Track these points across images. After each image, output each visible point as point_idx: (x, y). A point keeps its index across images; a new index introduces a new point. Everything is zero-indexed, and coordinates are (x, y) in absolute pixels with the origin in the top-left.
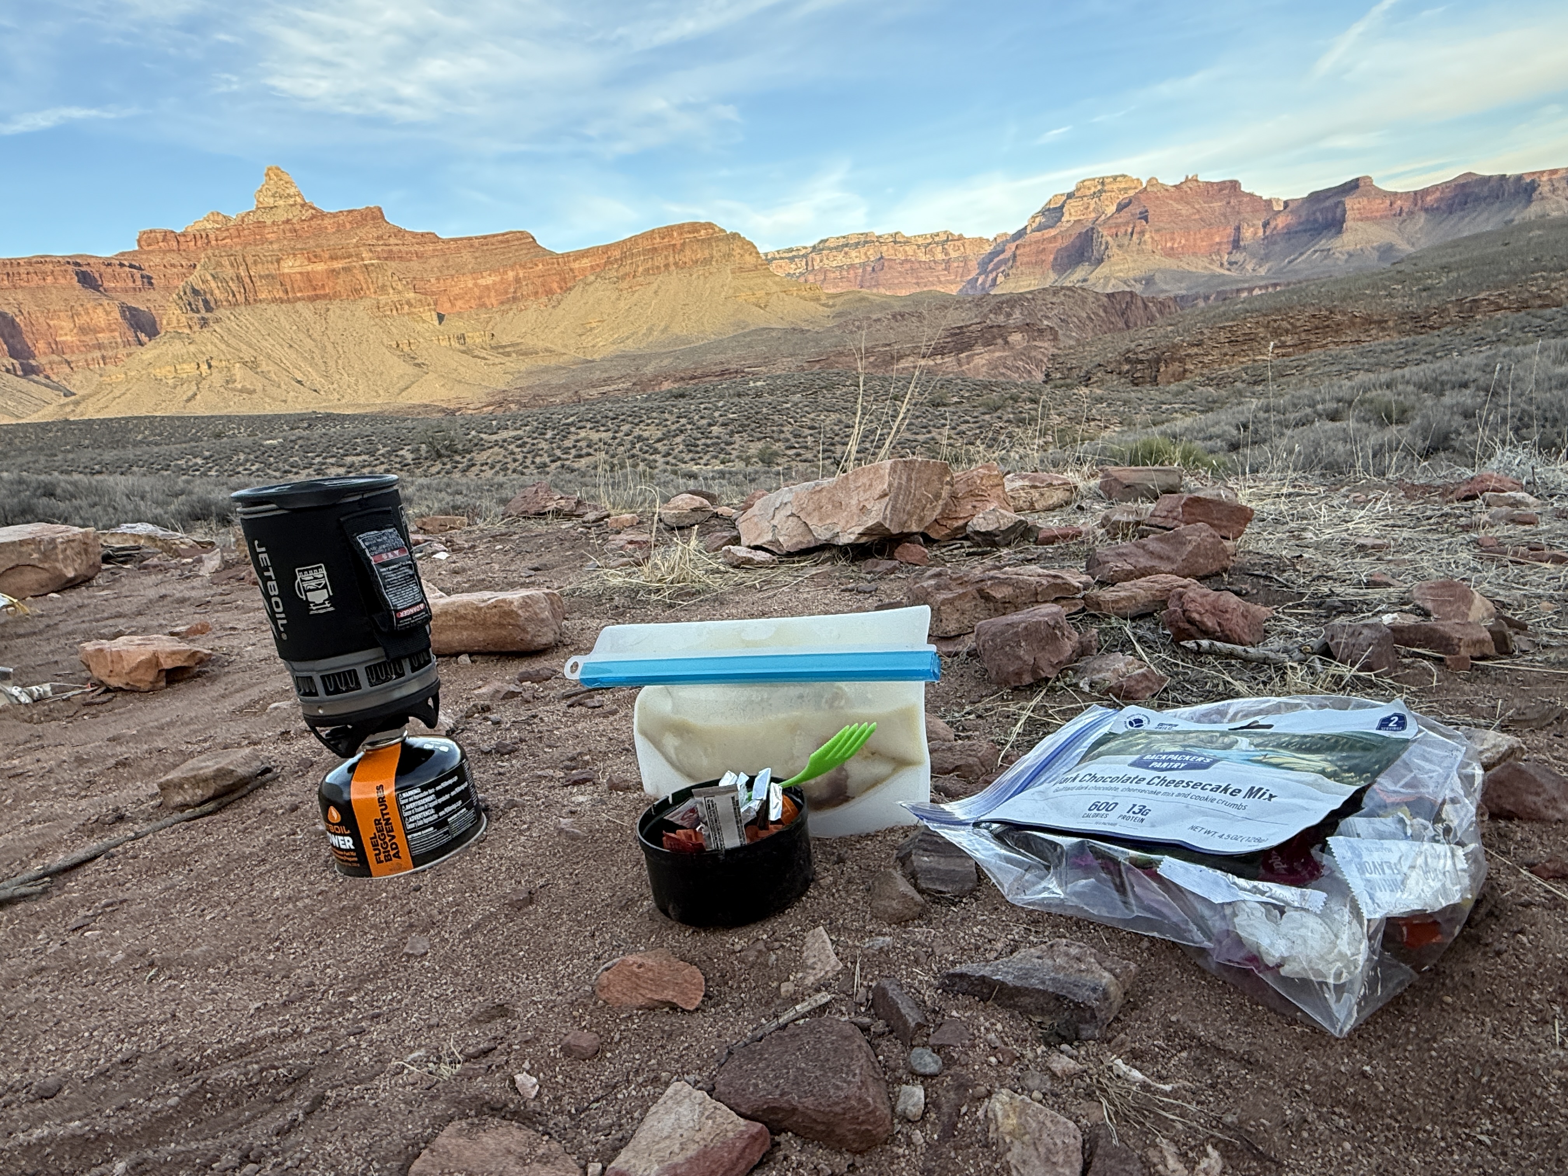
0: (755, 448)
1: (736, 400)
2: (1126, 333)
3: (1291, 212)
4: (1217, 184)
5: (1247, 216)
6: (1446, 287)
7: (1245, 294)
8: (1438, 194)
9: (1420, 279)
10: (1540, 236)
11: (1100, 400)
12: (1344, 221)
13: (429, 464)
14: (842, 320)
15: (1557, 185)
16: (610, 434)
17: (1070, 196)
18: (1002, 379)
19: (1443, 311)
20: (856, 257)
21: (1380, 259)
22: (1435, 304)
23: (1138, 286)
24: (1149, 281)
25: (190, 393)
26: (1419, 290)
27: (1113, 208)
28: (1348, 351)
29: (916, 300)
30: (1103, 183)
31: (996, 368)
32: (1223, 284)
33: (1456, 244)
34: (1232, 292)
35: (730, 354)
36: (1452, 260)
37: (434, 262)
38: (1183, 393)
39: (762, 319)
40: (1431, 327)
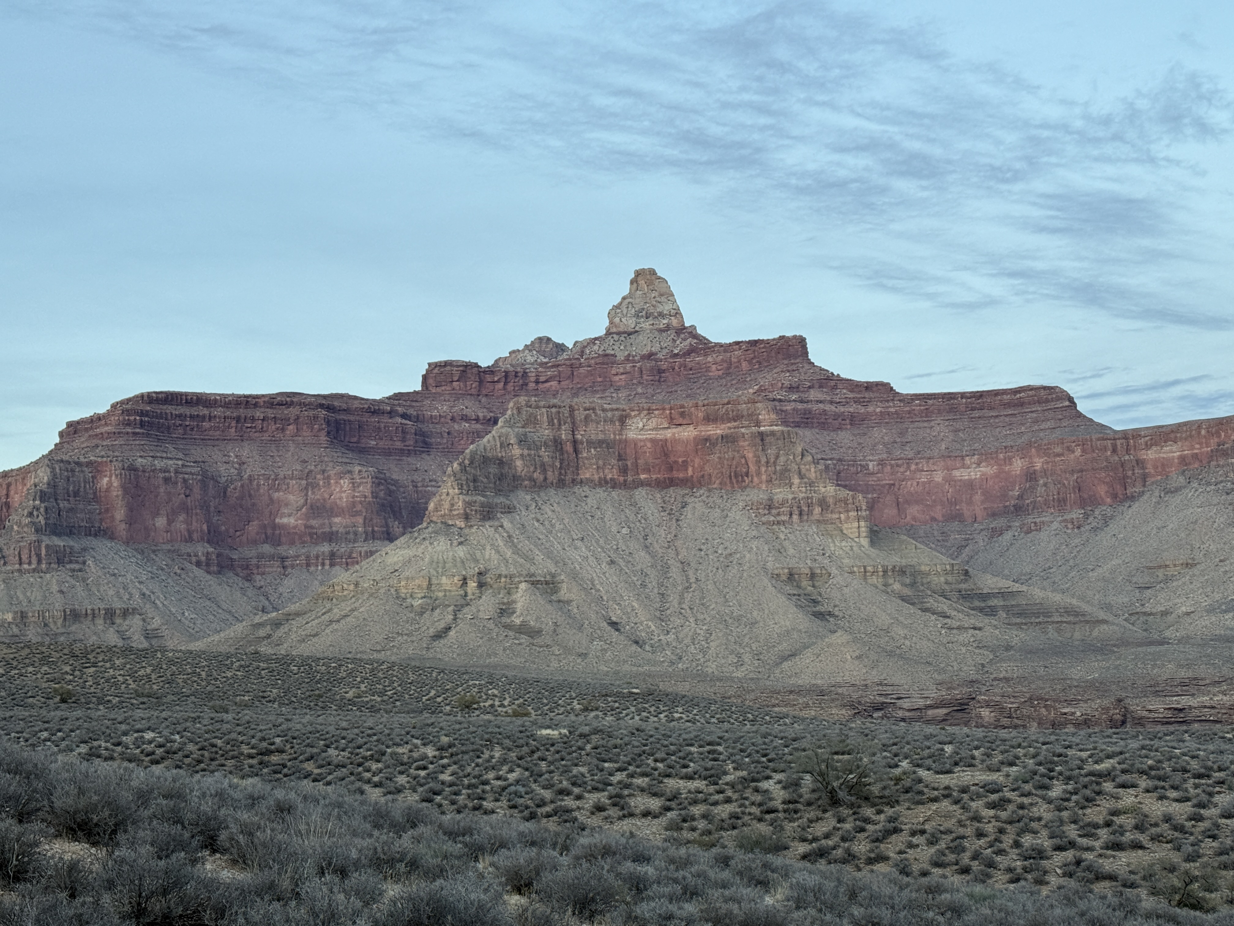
13: (812, 815)
25: (442, 625)
37: (878, 434)
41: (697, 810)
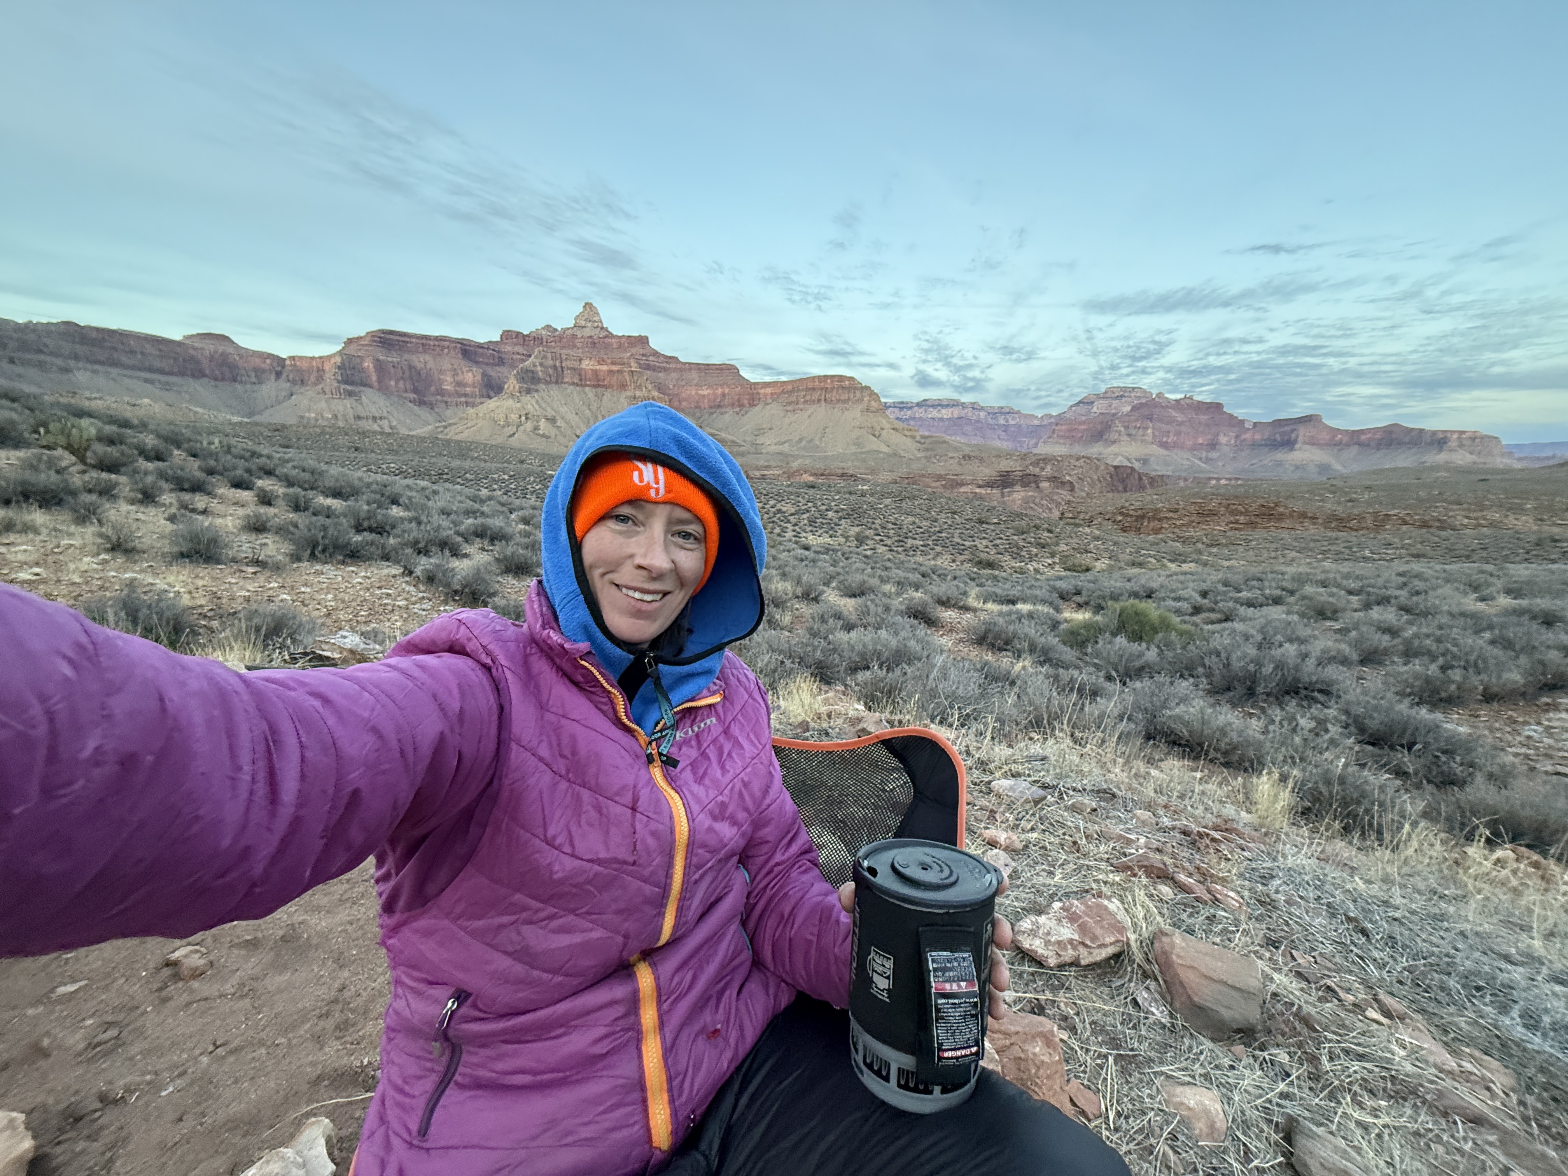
0: (854, 531)
1: (847, 496)
2: (1124, 495)
3: (1258, 431)
4: (1207, 404)
5: (1225, 429)
6: (1366, 502)
7: (1214, 482)
8: (1369, 436)
9: (1348, 492)
10: (1445, 477)
11: (1097, 538)
12: (1296, 443)
14: (929, 453)
15: (1464, 442)
17: (1099, 396)
18: (1029, 512)
19: (1362, 518)
20: (945, 413)
21: (1319, 473)
22: (1356, 511)
23: (1137, 463)
24: (1145, 461)
25: (511, 432)
26: (1346, 501)
27: (1129, 408)
28: (1285, 534)
29: (981, 449)
30: (1124, 391)
31: (1027, 503)
32: (1199, 473)
33: (1375, 472)
34: (1205, 479)
35: (850, 464)
36: (1374, 483)
37: (673, 375)
38: (1157, 544)
39: (873, 444)
40: (1351, 528)
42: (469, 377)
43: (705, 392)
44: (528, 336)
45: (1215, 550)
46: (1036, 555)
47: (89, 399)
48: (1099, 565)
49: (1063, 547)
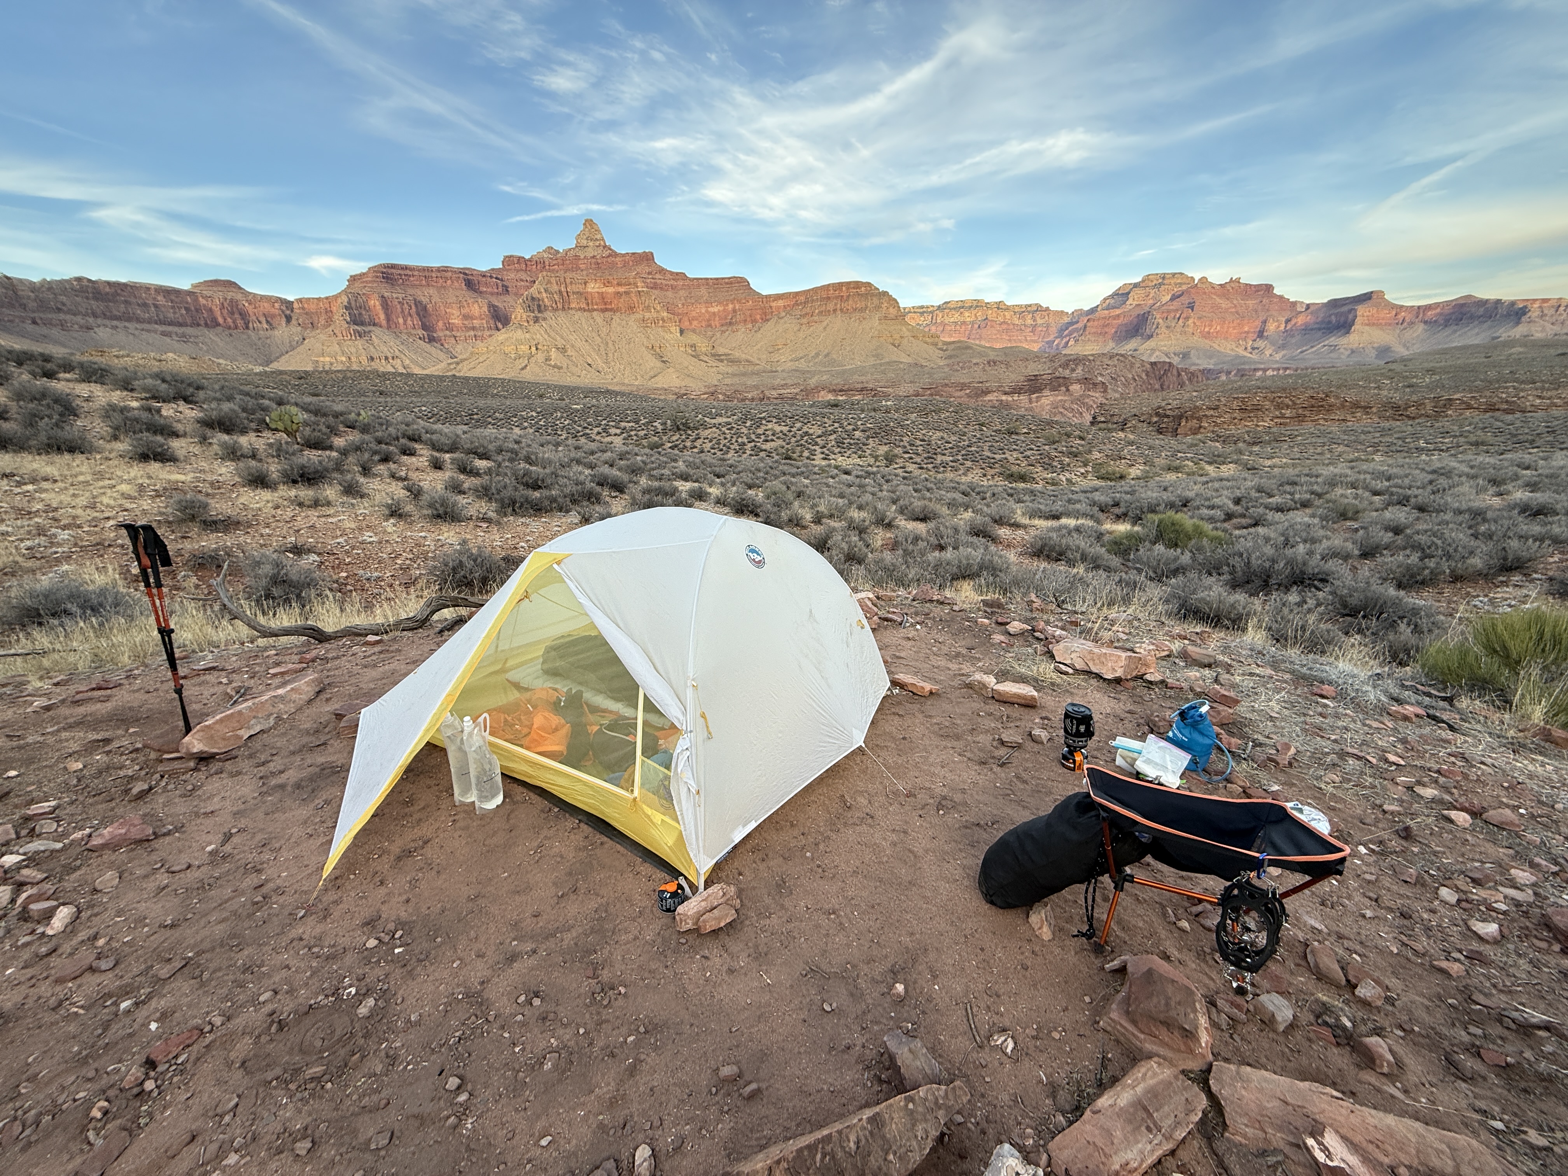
0: (882, 450)
1: (873, 414)
2: (1160, 394)
3: (1312, 313)
4: (1255, 286)
5: (1275, 313)
6: (1427, 387)
7: (1259, 373)
8: (1438, 310)
9: (1407, 377)
10: (1520, 353)
11: (1131, 443)
12: (1353, 324)
14: (952, 361)
15: (1546, 312)
16: (787, 428)
17: (1136, 285)
18: (1059, 418)
19: (1420, 405)
20: (968, 316)
21: (1377, 357)
22: (1415, 398)
23: (1176, 358)
24: (1185, 356)
25: (524, 365)
26: (1404, 386)
27: (1169, 297)
28: (1334, 427)
29: (1005, 351)
30: (1164, 278)
31: (1057, 408)
32: (1243, 364)
33: (1444, 352)
34: (1250, 370)
35: (869, 377)
36: (1438, 365)
37: (682, 293)
38: (1196, 445)
39: (895, 355)
40: (1408, 417)
41: (633, 433)
42: (475, 310)
43: (715, 309)
44: (530, 260)
45: (1256, 449)
46: (1069, 465)
47: (117, 357)
48: (1135, 472)
49: (1096, 455)
